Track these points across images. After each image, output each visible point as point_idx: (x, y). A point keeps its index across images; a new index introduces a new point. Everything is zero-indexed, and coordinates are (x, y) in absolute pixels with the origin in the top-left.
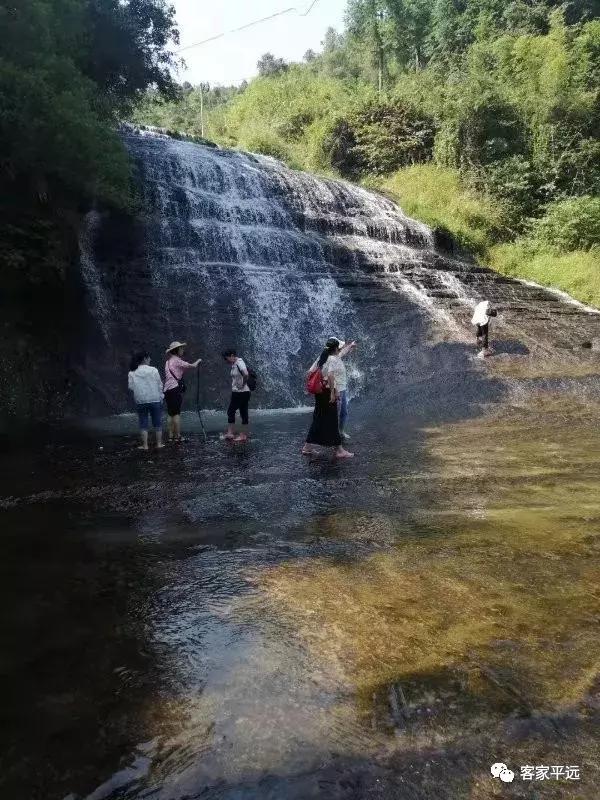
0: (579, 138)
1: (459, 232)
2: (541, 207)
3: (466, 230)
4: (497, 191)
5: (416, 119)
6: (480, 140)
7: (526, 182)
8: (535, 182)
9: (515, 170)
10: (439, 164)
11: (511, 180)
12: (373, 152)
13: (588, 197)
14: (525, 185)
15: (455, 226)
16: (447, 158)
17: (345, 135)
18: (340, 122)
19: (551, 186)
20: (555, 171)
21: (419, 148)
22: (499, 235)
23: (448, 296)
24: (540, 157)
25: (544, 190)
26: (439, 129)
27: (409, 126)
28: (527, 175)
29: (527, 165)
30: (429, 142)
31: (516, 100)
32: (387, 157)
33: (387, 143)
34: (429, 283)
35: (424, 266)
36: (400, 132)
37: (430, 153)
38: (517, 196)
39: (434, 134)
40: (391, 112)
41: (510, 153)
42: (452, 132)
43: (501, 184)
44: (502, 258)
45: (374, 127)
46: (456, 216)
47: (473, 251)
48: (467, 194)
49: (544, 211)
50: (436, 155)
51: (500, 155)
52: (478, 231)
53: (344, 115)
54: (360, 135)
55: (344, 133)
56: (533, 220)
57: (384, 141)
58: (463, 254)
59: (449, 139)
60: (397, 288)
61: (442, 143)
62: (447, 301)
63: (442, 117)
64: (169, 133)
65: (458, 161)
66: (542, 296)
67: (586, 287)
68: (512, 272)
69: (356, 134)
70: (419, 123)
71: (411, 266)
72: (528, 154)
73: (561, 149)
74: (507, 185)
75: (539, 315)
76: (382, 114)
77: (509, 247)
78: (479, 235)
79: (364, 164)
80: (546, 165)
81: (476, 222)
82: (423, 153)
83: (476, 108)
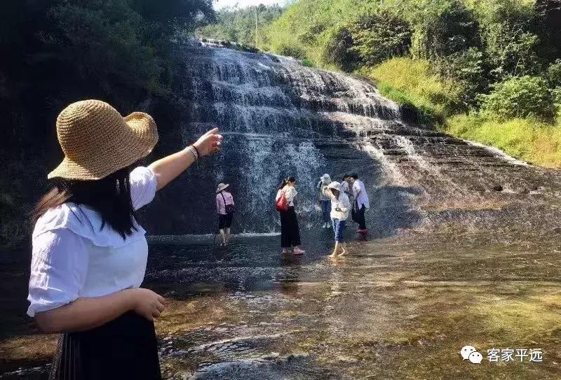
0: (520, 33)
1: (423, 107)
2: (490, 85)
3: (429, 105)
4: (457, 75)
5: (398, 24)
6: (444, 37)
7: (479, 67)
8: (487, 67)
9: (470, 59)
10: (414, 57)
11: (467, 66)
12: (364, 50)
13: (528, 76)
14: (478, 70)
15: (419, 102)
16: (420, 52)
17: (345, 39)
18: (343, 30)
19: (500, 69)
20: (502, 58)
21: (400, 45)
22: (456, 108)
23: (400, 154)
24: (492, 49)
25: (493, 73)
26: (414, 31)
27: (393, 30)
28: (479, 62)
29: (480, 54)
30: (407, 41)
31: (472, 7)
32: (374, 54)
33: (375, 43)
34: (386, 145)
35: (386, 132)
36: (386, 35)
37: (407, 49)
38: (473, 78)
39: (411, 35)
40: (379, 21)
41: (467, 46)
42: (422, 33)
43: (460, 70)
44: (456, 125)
45: (366, 32)
46: (421, 95)
47: (433, 120)
48: (434, 78)
49: (493, 89)
50: (411, 50)
51: (459, 48)
52: (438, 106)
53: (345, 24)
54: (356, 39)
55: (345, 38)
56: (484, 95)
57: (372, 42)
58: (425, 122)
59: (420, 38)
60: (361, 148)
61: (416, 42)
62: (398, 158)
63: (415, 22)
64: (223, 43)
65: (428, 54)
66: (481, 153)
67: (519, 146)
68: (462, 135)
69: (353, 38)
70: (399, 27)
71: (376, 133)
72: (482, 46)
73: (508, 42)
74: (463, 70)
75: (472, 167)
76: (373, 23)
77: (463, 117)
78: (439, 108)
79: (360, 59)
80: (496, 54)
81: (437, 98)
82: (402, 49)
83: (439, 14)
